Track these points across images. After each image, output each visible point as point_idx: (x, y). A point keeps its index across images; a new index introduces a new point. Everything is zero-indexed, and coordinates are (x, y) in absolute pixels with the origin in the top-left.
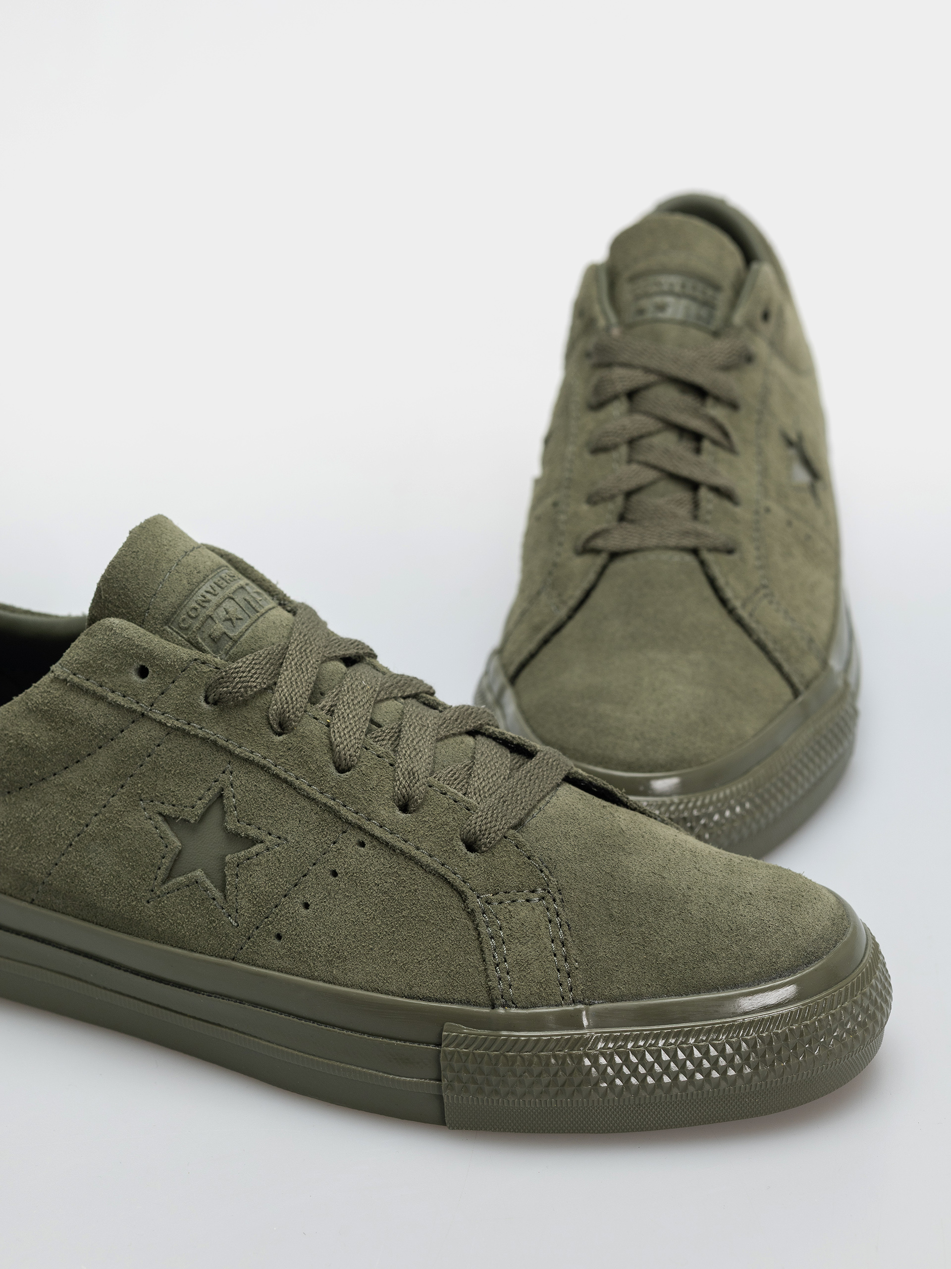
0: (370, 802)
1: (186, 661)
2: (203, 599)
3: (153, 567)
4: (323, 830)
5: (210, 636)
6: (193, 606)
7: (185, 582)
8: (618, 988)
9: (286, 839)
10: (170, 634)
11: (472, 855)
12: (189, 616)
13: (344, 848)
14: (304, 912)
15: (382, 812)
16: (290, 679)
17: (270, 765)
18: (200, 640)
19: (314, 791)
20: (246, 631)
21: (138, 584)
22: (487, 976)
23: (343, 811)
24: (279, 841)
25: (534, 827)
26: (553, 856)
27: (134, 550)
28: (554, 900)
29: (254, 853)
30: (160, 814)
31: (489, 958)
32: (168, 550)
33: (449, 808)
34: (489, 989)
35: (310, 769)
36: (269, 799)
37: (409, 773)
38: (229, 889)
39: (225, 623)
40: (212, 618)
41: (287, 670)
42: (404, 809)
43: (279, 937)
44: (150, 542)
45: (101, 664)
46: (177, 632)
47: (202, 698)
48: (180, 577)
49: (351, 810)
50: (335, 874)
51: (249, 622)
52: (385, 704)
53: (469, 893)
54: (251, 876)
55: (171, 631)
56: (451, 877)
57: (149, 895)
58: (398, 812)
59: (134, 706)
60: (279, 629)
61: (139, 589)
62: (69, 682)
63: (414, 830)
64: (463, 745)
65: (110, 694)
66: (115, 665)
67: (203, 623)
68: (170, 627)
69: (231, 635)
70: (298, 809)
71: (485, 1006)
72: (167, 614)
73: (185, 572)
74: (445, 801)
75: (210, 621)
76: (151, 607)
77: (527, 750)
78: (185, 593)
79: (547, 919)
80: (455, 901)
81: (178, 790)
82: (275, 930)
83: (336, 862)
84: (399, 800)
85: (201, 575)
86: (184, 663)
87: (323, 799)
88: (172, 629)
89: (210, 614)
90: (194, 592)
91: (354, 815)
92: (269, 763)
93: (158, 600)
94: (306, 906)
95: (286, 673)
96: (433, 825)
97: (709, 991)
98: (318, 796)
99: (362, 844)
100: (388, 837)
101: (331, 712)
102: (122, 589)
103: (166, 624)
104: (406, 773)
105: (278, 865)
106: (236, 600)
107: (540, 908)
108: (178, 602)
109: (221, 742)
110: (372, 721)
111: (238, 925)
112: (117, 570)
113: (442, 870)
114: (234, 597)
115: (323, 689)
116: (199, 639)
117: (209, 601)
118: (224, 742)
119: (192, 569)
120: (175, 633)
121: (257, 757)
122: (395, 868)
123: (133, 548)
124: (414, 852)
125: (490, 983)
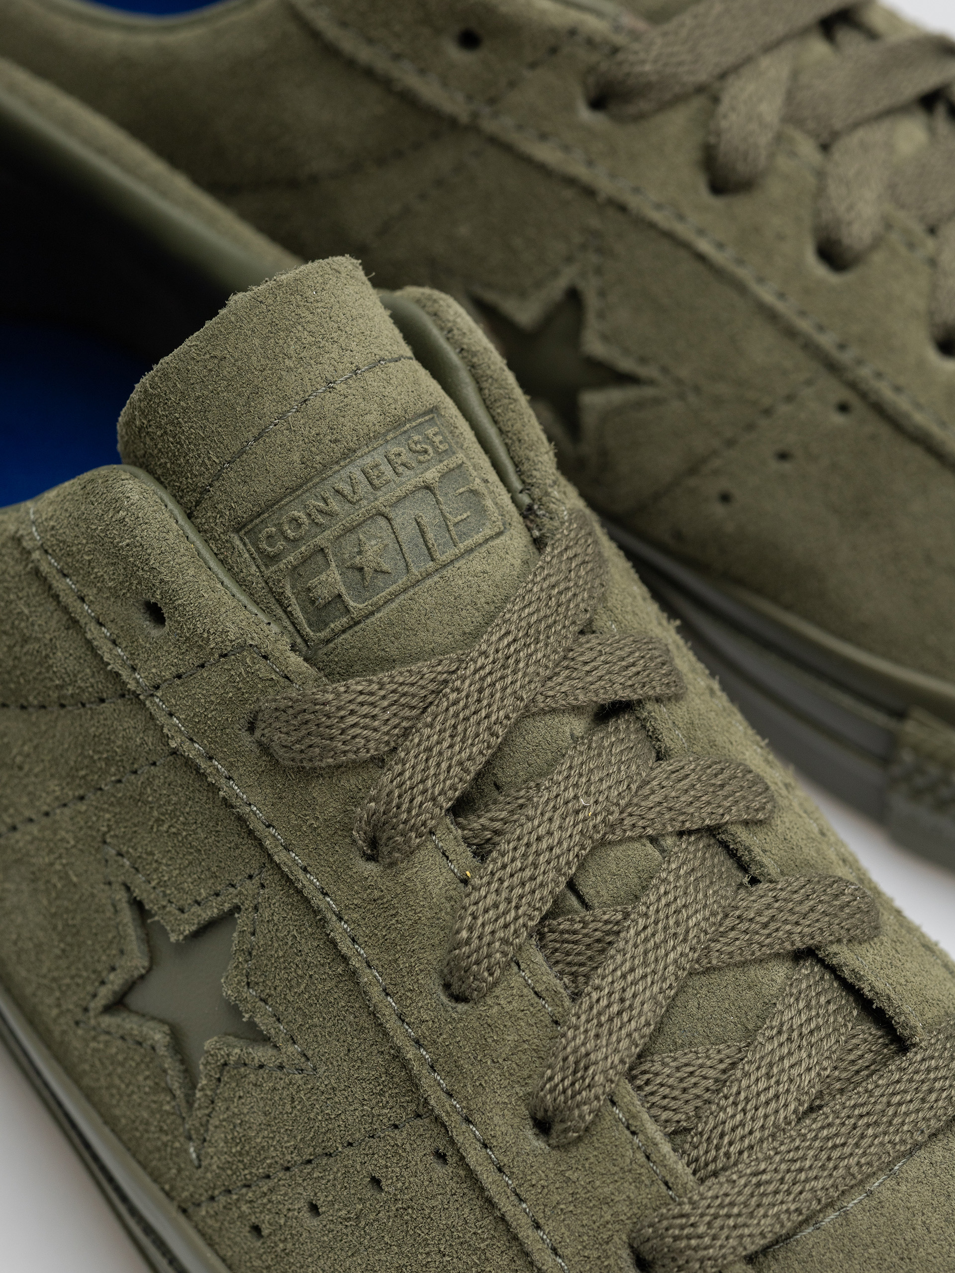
0: (480, 1089)
1: (231, 641)
2: (322, 504)
3: (242, 401)
4: (382, 1093)
5: (309, 590)
6: (296, 513)
7: (296, 457)
9: (316, 1069)
10: (236, 554)
12: (283, 533)
13: (408, 1147)
15: (496, 1119)
16: (429, 749)
17: (328, 915)
18: (288, 593)
19: (388, 1007)
20: (385, 603)
21: (203, 428)
23: (426, 1079)
24: (304, 1063)
25: (803, 1256)
27: (217, 353)
29: (256, 1060)
30: (127, 891)
32: (289, 370)
33: (630, 1171)
35: (395, 959)
36: (311, 976)
37: (577, 1063)
38: (199, 1099)
39: (350, 573)
40: (325, 556)
41: (431, 726)
42: (544, 1128)
43: (256, 1232)
44: (257, 342)
45: (89, 561)
46: (251, 555)
47: (244, 722)
48: (290, 441)
49: (439, 1084)
50: (377, 1185)
51: (401, 582)
52: (616, 852)
54: (240, 1097)
55: (241, 547)
58: (529, 1133)
59: (126, 674)
60: (464, 613)
61: (203, 439)
62: (33, 562)
63: (543, 1187)
64: (749, 994)
65: (92, 625)
66: (111, 580)
67: (305, 561)
68: (241, 539)
69: (352, 603)
70: (351, 1026)
72: (240, 513)
73: (306, 433)
74: (629, 1151)
75: (319, 558)
76: (217, 484)
77: (895, 1030)
78: (289, 481)
81: (167, 865)
82: (253, 1219)
83: (387, 1167)
84: (536, 1109)
85: (338, 449)
86: (228, 643)
87: (399, 1037)
88: (245, 544)
89: (324, 544)
90: (310, 484)
91: (444, 1097)
92: (329, 908)
93: (233, 474)
94: (314, 1209)
95: (427, 731)
96: (582, 1195)
98: (391, 1025)
99: (442, 1159)
100: (488, 1177)
101: (482, 852)
102: (172, 423)
103: (237, 531)
104: (571, 1059)
105: (288, 1108)
106: (393, 523)
108: (270, 496)
109: (255, 824)
110: (571, 885)
111: (199, 1166)
112: (170, 384)
114: (391, 515)
115: (502, 779)
116: (288, 587)
117: (330, 514)
118: (261, 827)
119: (325, 429)
120: (247, 555)
121: (310, 883)
122: (483, 1240)
123: (214, 348)
124: (526, 1231)
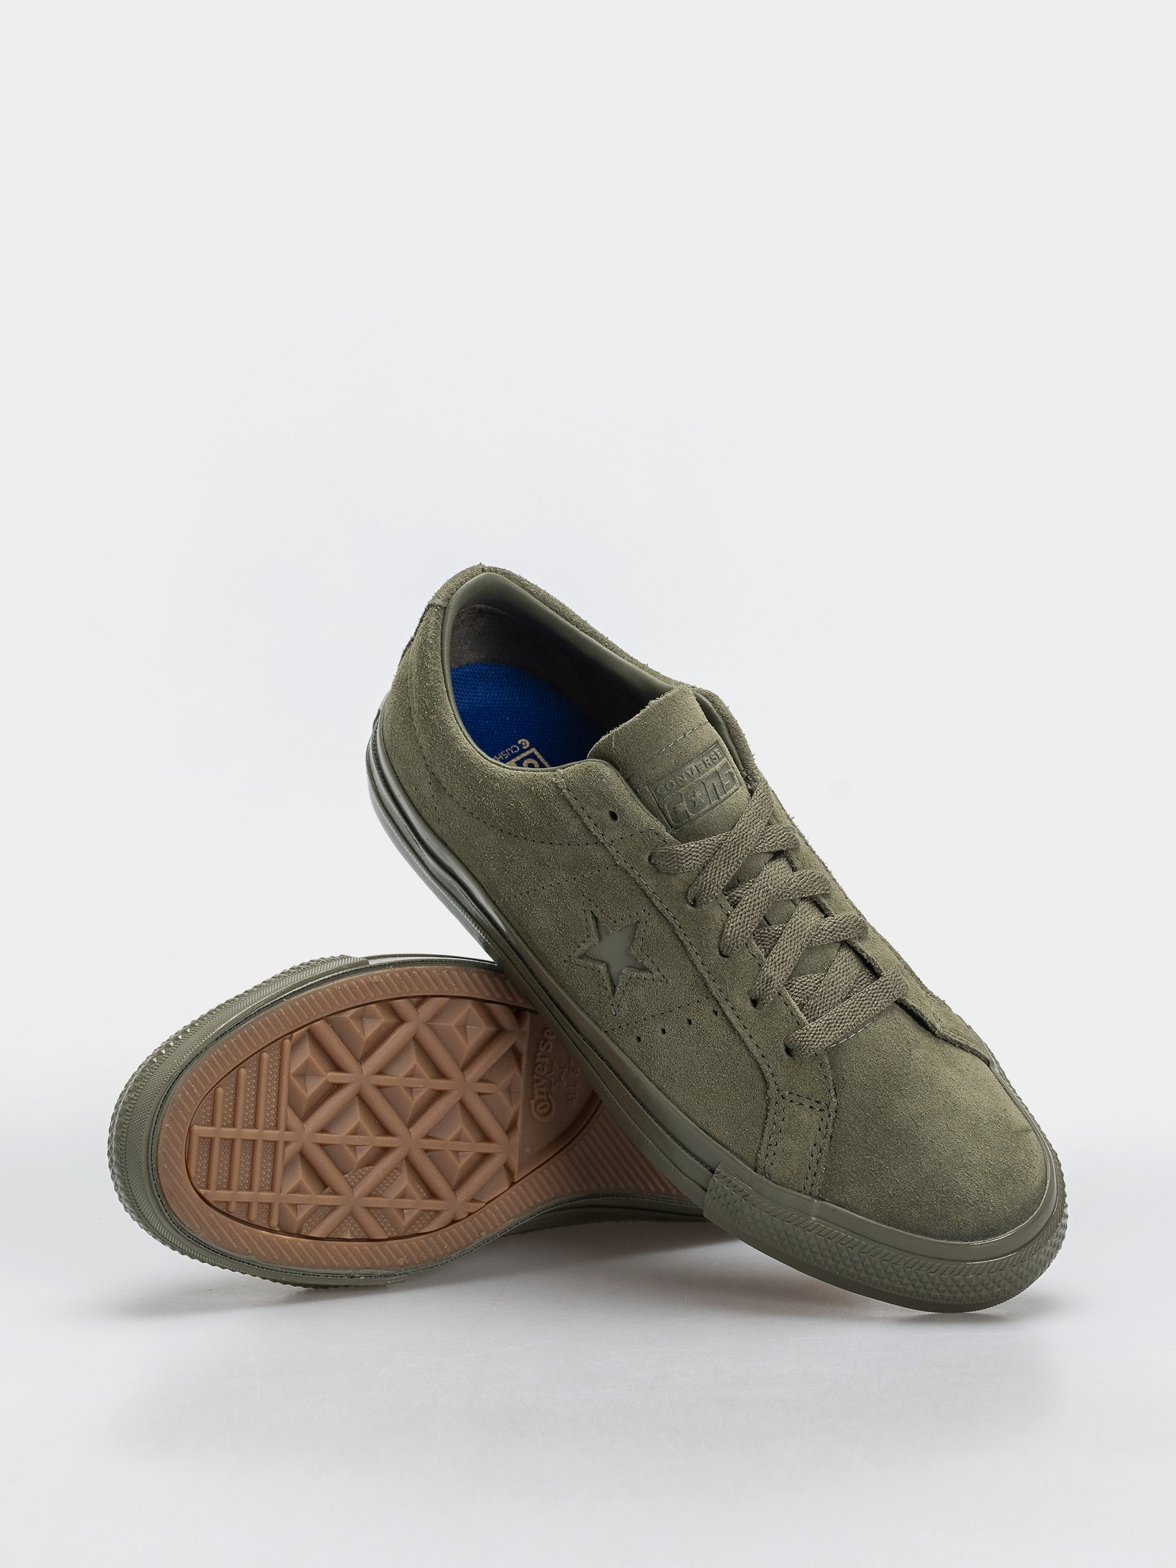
0: (732, 989)
1: (644, 828)
2: (681, 778)
3: (654, 740)
4: (693, 989)
5: (674, 809)
6: (671, 781)
7: (672, 761)
8: (845, 1198)
9: (667, 981)
11: (787, 1057)
12: (666, 788)
13: (703, 1009)
14: (660, 1033)
15: (737, 1000)
16: (716, 868)
17: (676, 926)
18: (666, 809)
19: (698, 960)
20: (702, 814)
22: (760, 1149)
23: (711, 985)
24: (662, 979)
26: (846, 1078)
27: (646, 723)
28: (829, 1116)
29: (643, 977)
30: (592, 913)
31: (766, 1138)
33: (786, 1018)
34: (757, 1159)
35: (701, 942)
36: (667, 948)
37: (768, 980)
38: (618, 991)
39: (690, 803)
40: (681, 797)
41: (717, 859)
42: (754, 1003)
43: (639, 1039)
44: (661, 720)
45: (587, 796)
46: (653, 794)
47: (647, 857)
48: (671, 755)
49: (717, 987)
50: (690, 1022)
51: (708, 807)
52: (780, 905)
53: (772, 1085)
54: (635, 990)
55: (649, 792)
56: (764, 1067)
57: (566, 958)
58: (749, 1005)
59: (599, 836)
60: (728, 818)
61: (638, 753)
63: (754, 1023)
64: (825, 957)
65: (586, 818)
66: (595, 802)
67: (674, 798)
68: (649, 788)
69: (690, 814)
70: (682, 966)
71: (751, 1167)
72: (650, 780)
73: (676, 752)
74: (785, 1011)
76: (641, 768)
77: (875, 970)
78: (670, 770)
79: (818, 1128)
80: (761, 1085)
83: (694, 1016)
84: (752, 996)
85: (687, 758)
86: (642, 828)
87: (702, 970)
89: (681, 792)
90: (677, 771)
91: (718, 991)
92: (676, 923)
93: (648, 766)
94: (664, 1031)
95: (715, 862)
96: (768, 1026)
97: (905, 1229)
98: (699, 965)
99: (716, 1013)
100: (734, 1020)
101: (734, 904)
102: (626, 747)
104: (766, 978)
105: (655, 994)
106: (705, 786)
107: (817, 1116)
108: (662, 775)
109: (649, 893)
110: (765, 917)
111: (616, 1015)
113: (760, 1061)
114: (705, 783)
115: (742, 879)
117: (684, 782)
118: (651, 894)
119: (683, 751)
121: (669, 915)
122: (731, 1042)
124: (747, 1039)
125: (759, 1155)
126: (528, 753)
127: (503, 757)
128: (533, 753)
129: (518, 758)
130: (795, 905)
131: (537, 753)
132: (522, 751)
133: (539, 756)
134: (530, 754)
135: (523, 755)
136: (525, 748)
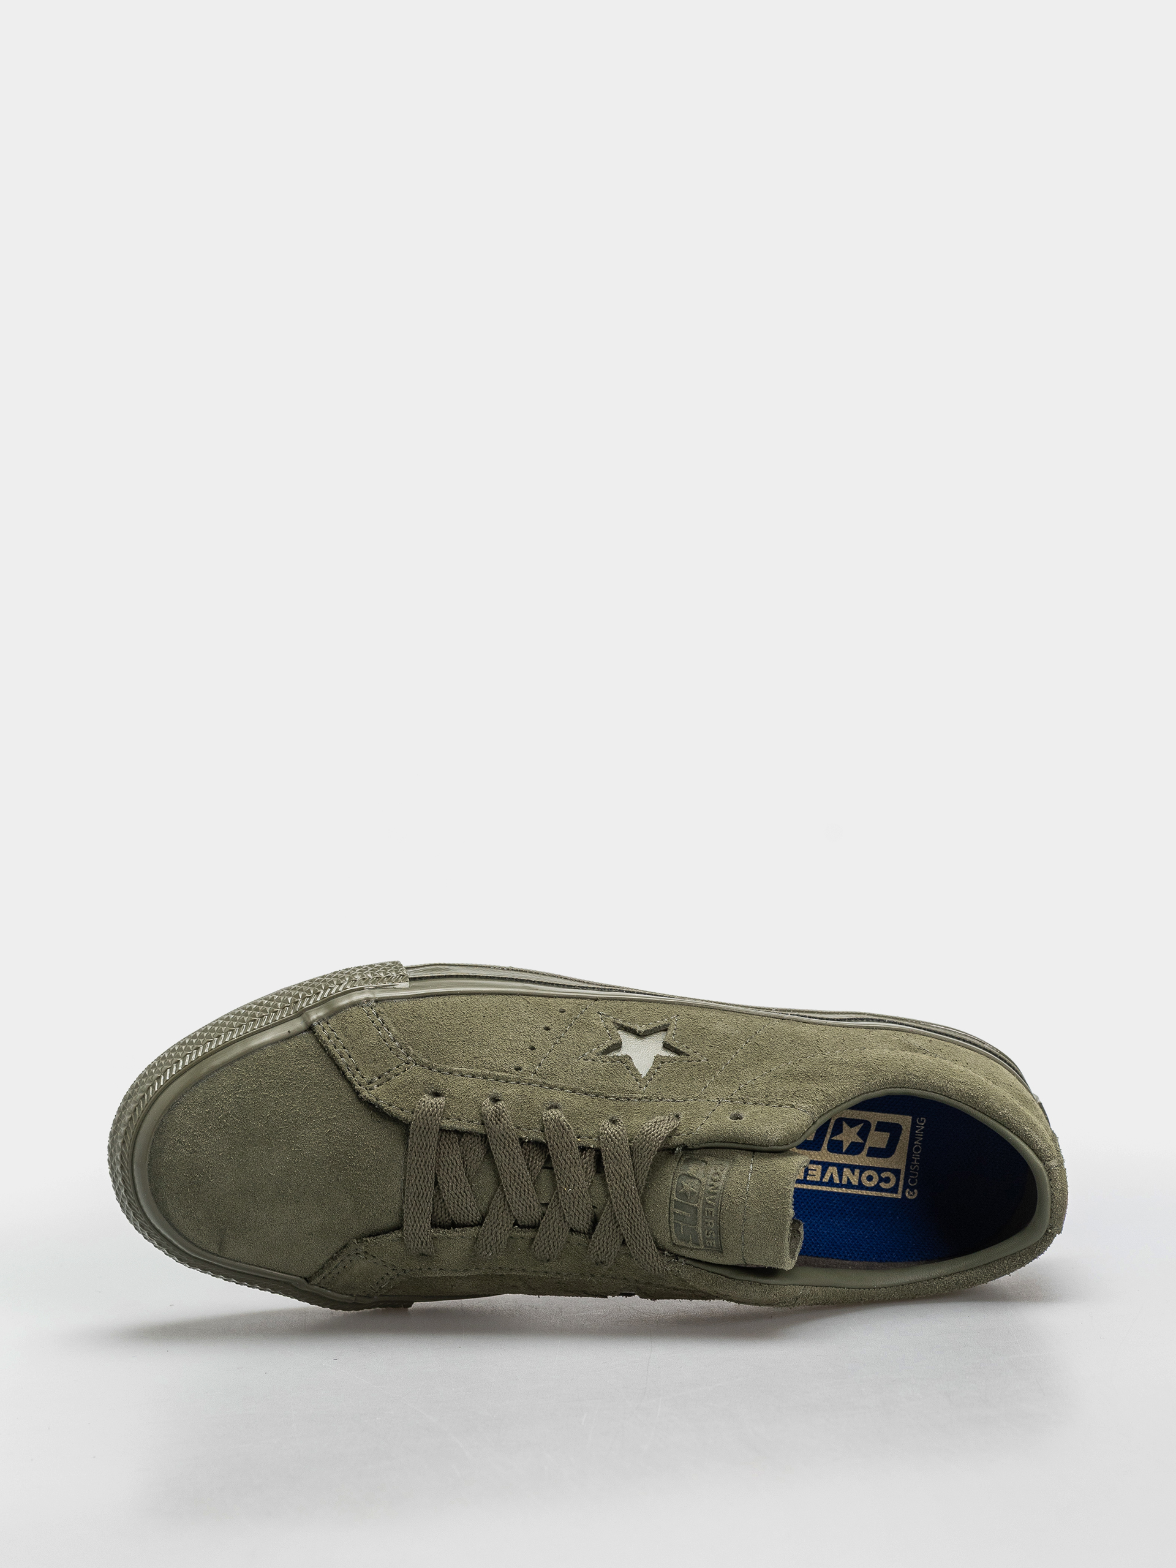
126: (900, 1189)
127: (914, 1165)
128: (896, 1193)
129: (902, 1176)
130: (542, 1204)
131: (894, 1195)
132: (906, 1186)
133: (889, 1195)
134: (898, 1190)
135: (901, 1183)
136: (908, 1190)
